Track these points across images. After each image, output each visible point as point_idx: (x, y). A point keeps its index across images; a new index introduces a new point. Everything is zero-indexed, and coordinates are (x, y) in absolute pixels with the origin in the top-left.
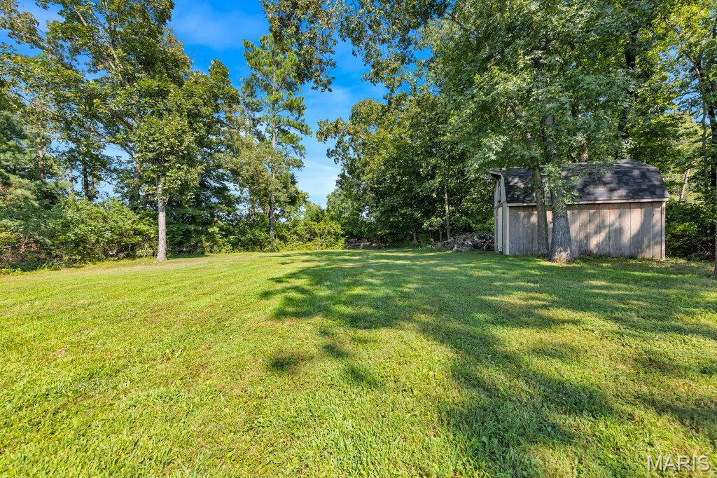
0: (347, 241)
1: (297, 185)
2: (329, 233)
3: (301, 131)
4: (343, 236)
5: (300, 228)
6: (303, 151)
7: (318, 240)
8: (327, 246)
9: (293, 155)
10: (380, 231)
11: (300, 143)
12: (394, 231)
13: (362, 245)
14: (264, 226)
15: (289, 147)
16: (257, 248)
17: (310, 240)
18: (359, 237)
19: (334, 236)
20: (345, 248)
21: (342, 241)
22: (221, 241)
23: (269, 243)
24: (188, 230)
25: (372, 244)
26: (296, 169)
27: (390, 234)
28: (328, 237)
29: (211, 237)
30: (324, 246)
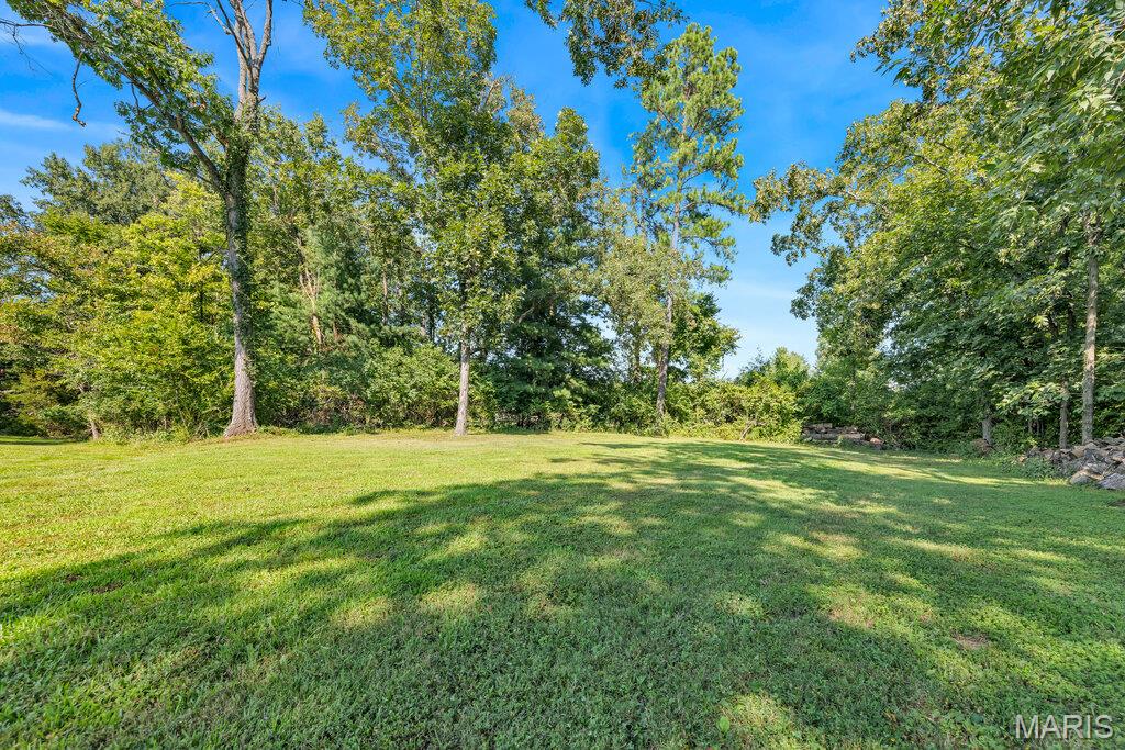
0: (807, 427)
1: (717, 317)
2: (767, 408)
3: (731, 210)
4: (798, 415)
5: (713, 396)
6: (730, 249)
7: (744, 421)
8: (761, 434)
9: (710, 259)
10: (892, 410)
11: (723, 235)
12: (931, 412)
13: (840, 437)
14: (649, 390)
15: (704, 246)
16: (634, 427)
17: (729, 420)
18: (838, 420)
19: (778, 416)
20: (800, 441)
21: (795, 427)
22: (576, 413)
23: (653, 420)
24: (525, 392)
25: (867, 439)
26: (715, 285)
27: (918, 419)
28: (765, 417)
29: (559, 403)
30: (755, 433)
